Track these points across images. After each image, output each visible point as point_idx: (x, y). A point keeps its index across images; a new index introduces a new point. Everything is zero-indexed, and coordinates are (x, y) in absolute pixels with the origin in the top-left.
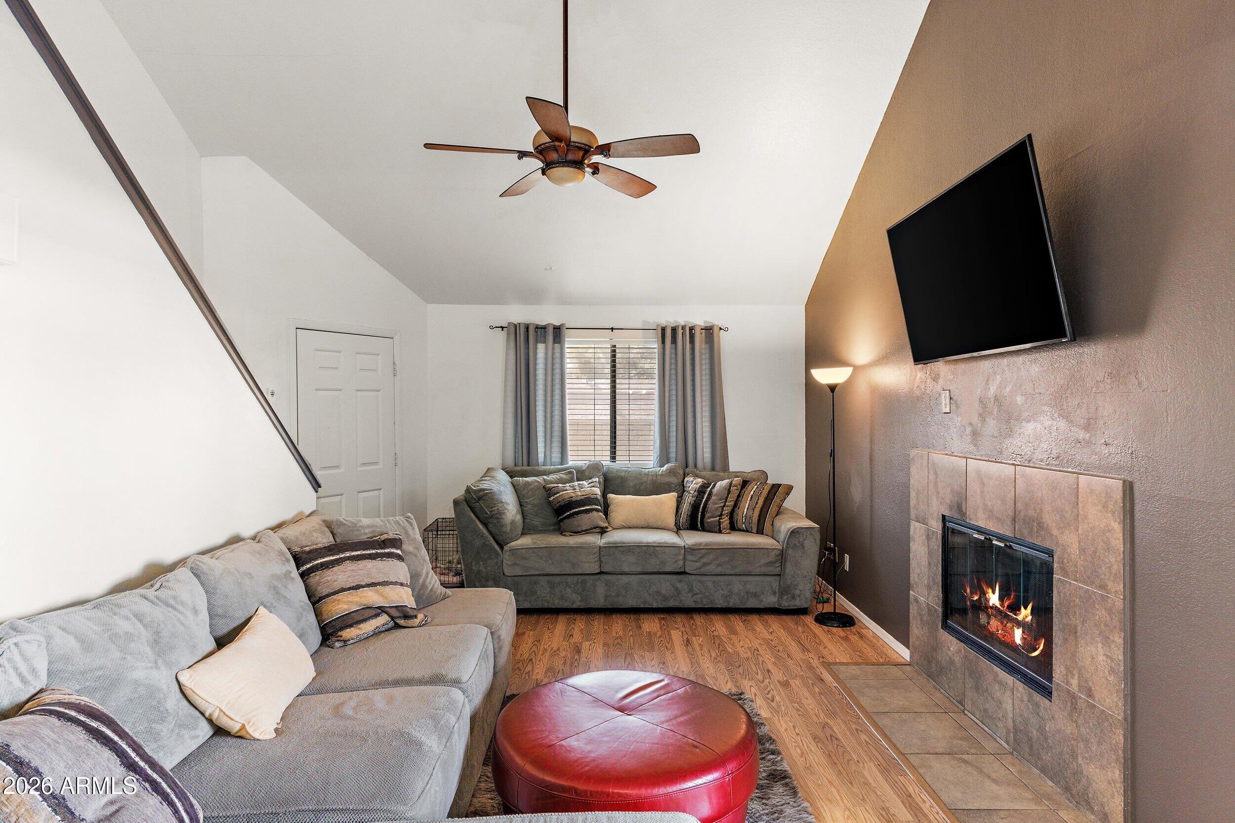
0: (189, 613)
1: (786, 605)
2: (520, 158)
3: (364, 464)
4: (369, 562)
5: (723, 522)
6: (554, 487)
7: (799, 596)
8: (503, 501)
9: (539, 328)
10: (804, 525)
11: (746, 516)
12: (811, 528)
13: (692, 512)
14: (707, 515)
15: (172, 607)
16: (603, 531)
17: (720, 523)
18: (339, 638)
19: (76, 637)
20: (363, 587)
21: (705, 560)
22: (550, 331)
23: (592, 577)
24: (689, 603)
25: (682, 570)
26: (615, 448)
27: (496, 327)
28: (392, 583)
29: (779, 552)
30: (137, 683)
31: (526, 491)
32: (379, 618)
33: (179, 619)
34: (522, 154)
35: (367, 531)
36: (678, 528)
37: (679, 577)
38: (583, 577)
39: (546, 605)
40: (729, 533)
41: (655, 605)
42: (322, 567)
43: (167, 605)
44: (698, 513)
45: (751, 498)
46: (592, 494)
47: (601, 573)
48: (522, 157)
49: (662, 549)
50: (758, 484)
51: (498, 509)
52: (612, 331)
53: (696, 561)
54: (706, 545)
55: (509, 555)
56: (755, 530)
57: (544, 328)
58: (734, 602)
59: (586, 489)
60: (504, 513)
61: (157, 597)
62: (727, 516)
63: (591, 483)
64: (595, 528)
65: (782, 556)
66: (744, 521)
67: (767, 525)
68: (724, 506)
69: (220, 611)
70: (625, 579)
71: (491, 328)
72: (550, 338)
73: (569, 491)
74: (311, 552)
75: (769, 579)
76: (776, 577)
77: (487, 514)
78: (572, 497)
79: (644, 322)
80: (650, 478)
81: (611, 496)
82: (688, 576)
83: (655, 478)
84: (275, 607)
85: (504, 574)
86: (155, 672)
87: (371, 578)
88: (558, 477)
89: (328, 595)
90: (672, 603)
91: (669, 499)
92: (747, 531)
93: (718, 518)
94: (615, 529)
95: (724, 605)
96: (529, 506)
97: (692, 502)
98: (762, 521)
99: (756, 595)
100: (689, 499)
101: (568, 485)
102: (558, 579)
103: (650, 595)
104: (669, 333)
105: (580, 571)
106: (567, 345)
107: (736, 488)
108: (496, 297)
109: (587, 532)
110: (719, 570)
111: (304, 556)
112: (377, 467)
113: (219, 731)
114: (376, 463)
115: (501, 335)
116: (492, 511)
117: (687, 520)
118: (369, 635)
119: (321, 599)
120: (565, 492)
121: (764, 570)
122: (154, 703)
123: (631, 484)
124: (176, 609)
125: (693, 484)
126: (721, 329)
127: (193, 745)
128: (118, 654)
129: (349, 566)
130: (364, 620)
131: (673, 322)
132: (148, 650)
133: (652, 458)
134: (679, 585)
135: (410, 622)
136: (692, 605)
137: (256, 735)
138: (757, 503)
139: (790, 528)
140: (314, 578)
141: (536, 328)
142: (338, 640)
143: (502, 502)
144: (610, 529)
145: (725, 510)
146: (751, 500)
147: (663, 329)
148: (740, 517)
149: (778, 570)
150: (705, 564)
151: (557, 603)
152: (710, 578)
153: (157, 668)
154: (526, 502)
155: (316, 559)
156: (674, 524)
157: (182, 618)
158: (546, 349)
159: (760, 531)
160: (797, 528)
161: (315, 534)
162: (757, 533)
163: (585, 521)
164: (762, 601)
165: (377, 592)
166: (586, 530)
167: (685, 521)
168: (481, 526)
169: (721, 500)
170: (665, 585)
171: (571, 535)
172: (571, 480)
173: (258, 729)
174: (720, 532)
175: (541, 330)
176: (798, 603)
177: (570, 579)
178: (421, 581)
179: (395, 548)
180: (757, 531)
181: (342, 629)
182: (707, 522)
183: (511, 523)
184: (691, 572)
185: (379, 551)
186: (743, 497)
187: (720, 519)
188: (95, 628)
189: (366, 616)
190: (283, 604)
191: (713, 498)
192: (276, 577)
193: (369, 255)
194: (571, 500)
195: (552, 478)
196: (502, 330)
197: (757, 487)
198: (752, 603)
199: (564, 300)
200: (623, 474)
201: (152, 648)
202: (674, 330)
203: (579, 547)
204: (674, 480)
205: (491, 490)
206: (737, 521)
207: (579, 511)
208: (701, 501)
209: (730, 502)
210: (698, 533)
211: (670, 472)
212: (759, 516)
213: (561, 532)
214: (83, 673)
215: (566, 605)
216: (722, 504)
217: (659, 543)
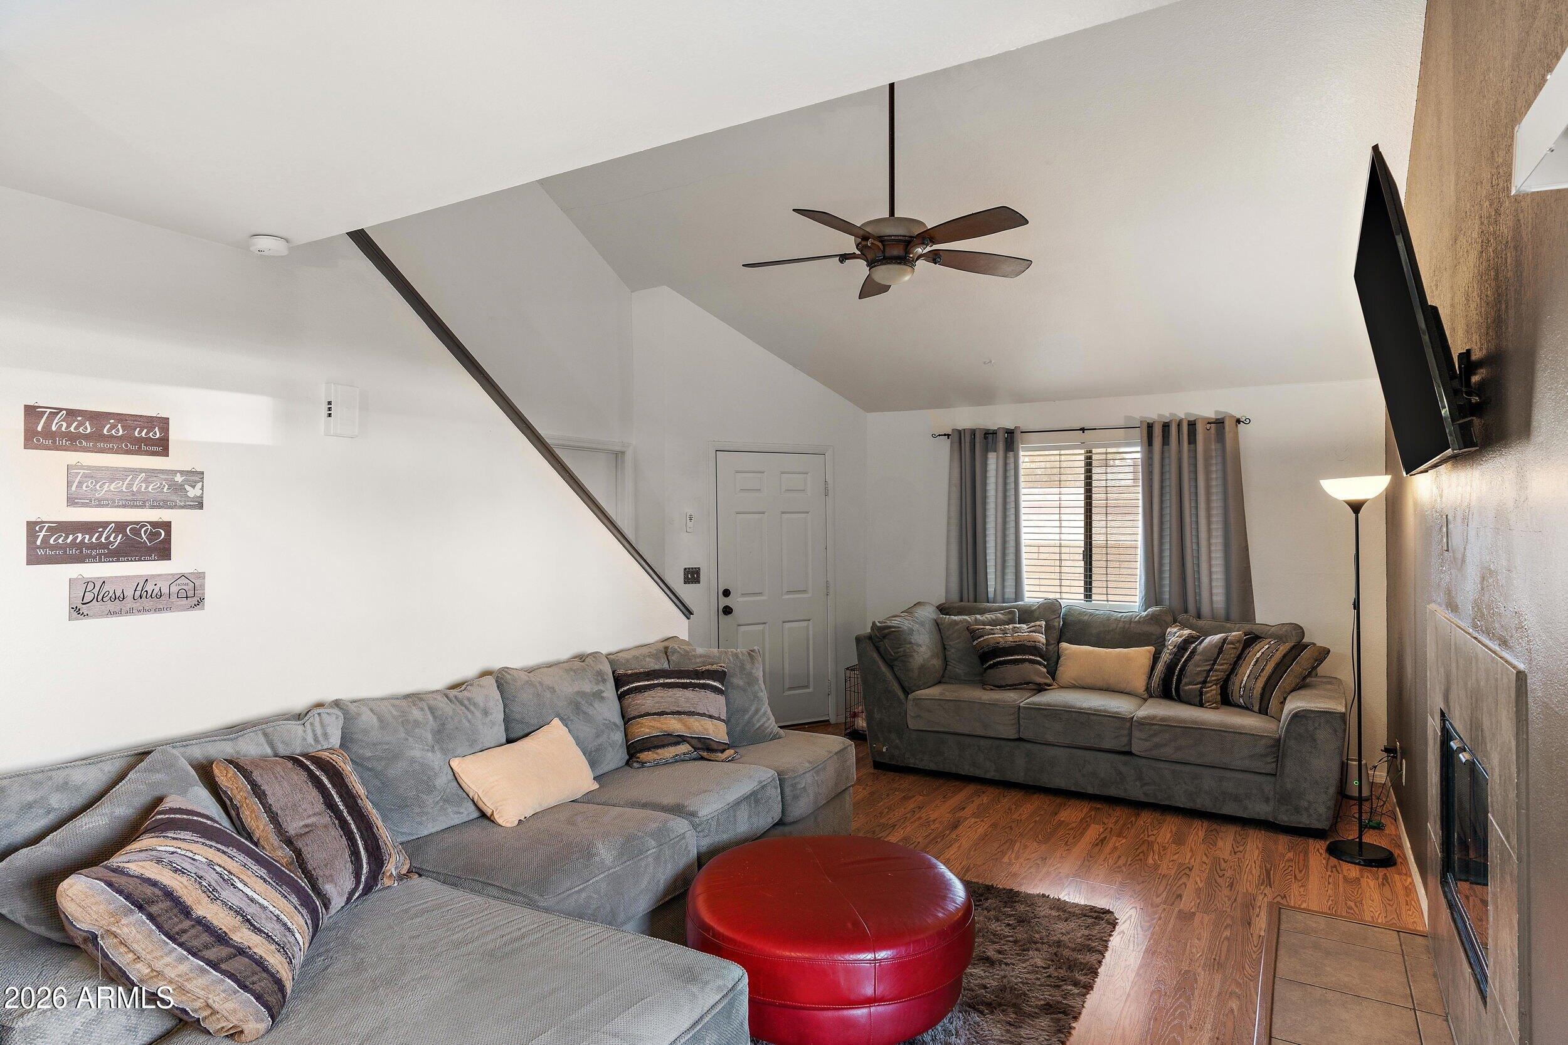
0: (478, 714)
1: (1286, 819)
2: (841, 262)
3: (789, 592)
4: (680, 691)
5: (1207, 692)
6: (978, 629)
7: (1307, 809)
8: (913, 641)
9: (991, 434)
10: (1317, 707)
11: (1244, 687)
12: (1327, 712)
13: (1166, 675)
14: (1184, 680)
15: (465, 707)
16: (1040, 688)
17: (1201, 694)
18: (638, 760)
19: (378, 718)
20: (667, 714)
21: (1156, 740)
22: (1001, 437)
23: (1009, 743)
24: (1136, 792)
25: (1126, 749)
26: (1091, 583)
27: (939, 435)
28: (699, 714)
29: (1271, 742)
30: (413, 761)
31: (950, 632)
32: (678, 747)
33: (466, 717)
34: (843, 258)
35: (698, 660)
36: (1150, 694)
37: (1123, 758)
38: (997, 742)
39: (954, 770)
40: (1216, 708)
41: (1090, 790)
42: (636, 690)
43: (462, 703)
44: (1173, 676)
45: (1257, 661)
46: (1030, 641)
47: (1020, 739)
48: (843, 260)
49: (1098, 718)
50: (1272, 642)
51: (904, 651)
52: (1083, 432)
53: (1146, 740)
54: (1163, 719)
55: (912, 706)
56: (1256, 708)
57: (994, 433)
58: (1204, 803)
59: (1021, 634)
60: (911, 656)
61: (456, 697)
62: (1216, 684)
63: (1033, 627)
64: (1027, 683)
65: (1277, 748)
66: (1242, 693)
67: (1273, 703)
68: (1210, 671)
69: (518, 717)
70: (1052, 752)
71: (934, 436)
72: (1001, 446)
73: (996, 635)
74: (631, 675)
75: (1258, 778)
76: (1268, 778)
77: (891, 655)
78: (998, 643)
79: (1127, 418)
80: (1121, 625)
81: (1064, 645)
82: (1136, 758)
83: (1127, 626)
84: (572, 720)
85: (908, 727)
86: (430, 754)
87: (678, 706)
88: (994, 617)
89: (634, 718)
90: (1113, 792)
91: (1141, 655)
92: (1247, 708)
93: (1199, 686)
94: (1062, 687)
95: (1189, 805)
96: (953, 650)
97: (1168, 661)
98: (1267, 695)
99: (1236, 799)
100: (1165, 657)
101: (998, 627)
102: (968, 740)
103: (1084, 776)
104: (1157, 432)
105: (992, 734)
106: (1021, 453)
107: (1232, 646)
108: (939, 399)
109: (1013, 687)
110: (1178, 756)
111: (625, 678)
112: (805, 596)
113: (483, 815)
114: (805, 591)
115: (946, 443)
116: (898, 652)
117: (1159, 684)
118: (668, 762)
119: (630, 720)
120: (992, 636)
121: (1247, 764)
122: (425, 778)
123: (1094, 631)
124: (467, 709)
125: (1175, 635)
126: (1238, 421)
127: (456, 820)
128: (403, 735)
129: (659, 693)
130: (663, 746)
131: (1168, 415)
132: (430, 736)
133: (1137, 599)
134: (1123, 769)
135: (713, 756)
136: (1143, 799)
137: (500, 821)
138: (1263, 670)
139: (1294, 709)
140: (629, 700)
141: (985, 434)
142: (638, 762)
143: (911, 643)
144: (1056, 686)
145: (1212, 676)
146: (1254, 665)
147: (1150, 427)
148: (1236, 688)
149: (1270, 768)
150: (1157, 746)
151: (967, 770)
152: (1167, 765)
153: (433, 751)
154: (949, 645)
155: (633, 683)
156: (1144, 688)
157: (470, 716)
158: (997, 458)
159: (1263, 711)
160: (1303, 710)
161: (648, 659)
162: (1260, 712)
163: (1011, 673)
164: (1246, 808)
165: (680, 720)
166: (1011, 686)
167: (1156, 686)
168: (884, 668)
169: (1207, 661)
170: (1104, 766)
171: (992, 690)
172: (1011, 621)
173: (502, 817)
174: (1201, 705)
175: (989, 435)
176: (1305, 821)
177: (982, 742)
178: (747, 717)
179: (713, 680)
180: (1260, 710)
181: (641, 751)
182: (1185, 691)
183: (919, 668)
184: (1138, 753)
185: (693, 681)
186: (1244, 660)
187: (1202, 688)
188: (395, 713)
189: (666, 742)
190: (581, 718)
191: (1197, 658)
192: (582, 694)
193: (795, 366)
194: (997, 646)
195: (986, 618)
196: (948, 438)
197: (1268, 648)
198: (1228, 809)
199: (1020, 397)
200: (1086, 618)
201: (434, 735)
202: (1166, 426)
203: (993, 704)
204: (1155, 629)
205: (899, 628)
206: (1232, 693)
207: (1005, 660)
208: (1180, 661)
209: (1221, 665)
210: (1172, 704)
211: (1151, 619)
212: (1264, 689)
213: (984, 684)
214: (374, 744)
215: (978, 773)
216: (1208, 668)
217: (1095, 710)
